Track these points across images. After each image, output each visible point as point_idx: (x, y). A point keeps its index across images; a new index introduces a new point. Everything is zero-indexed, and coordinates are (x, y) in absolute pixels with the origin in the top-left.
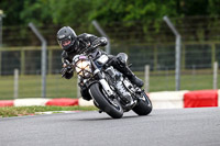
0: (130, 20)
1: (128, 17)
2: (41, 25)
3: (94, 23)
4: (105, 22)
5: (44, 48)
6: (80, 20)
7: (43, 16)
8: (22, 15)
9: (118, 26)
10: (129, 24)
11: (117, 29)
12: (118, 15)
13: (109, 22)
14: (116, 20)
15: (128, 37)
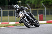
0: (51, 3)
1: (50, 2)
2: (30, 4)
3: (42, 4)
4: (45, 4)
5: (30, 10)
6: (39, 3)
7: (30, 3)
8: (25, 2)
9: (48, 4)
10: (50, 4)
11: (47, 5)
12: (48, 2)
13: (46, 3)
14: (47, 3)
15: (50, 7)
